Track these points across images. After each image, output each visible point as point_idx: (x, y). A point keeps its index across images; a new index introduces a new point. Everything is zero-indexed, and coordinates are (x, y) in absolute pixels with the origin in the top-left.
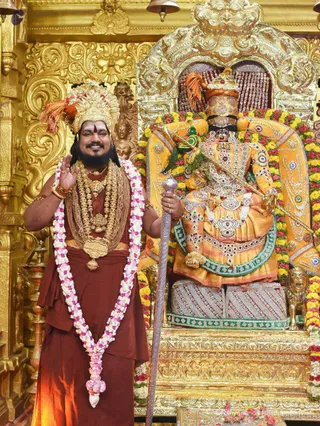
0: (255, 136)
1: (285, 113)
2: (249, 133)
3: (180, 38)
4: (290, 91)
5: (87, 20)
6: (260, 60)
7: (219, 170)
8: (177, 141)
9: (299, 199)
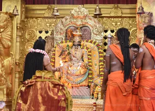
0: (85, 47)
1: (94, 41)
2: (84, 46)
3: (66, 19)
4: (96, 35)
5: (43, 12)
6: (88, 26)
7: (74, 57)
8: (63, 48)
9: (96, 65)
